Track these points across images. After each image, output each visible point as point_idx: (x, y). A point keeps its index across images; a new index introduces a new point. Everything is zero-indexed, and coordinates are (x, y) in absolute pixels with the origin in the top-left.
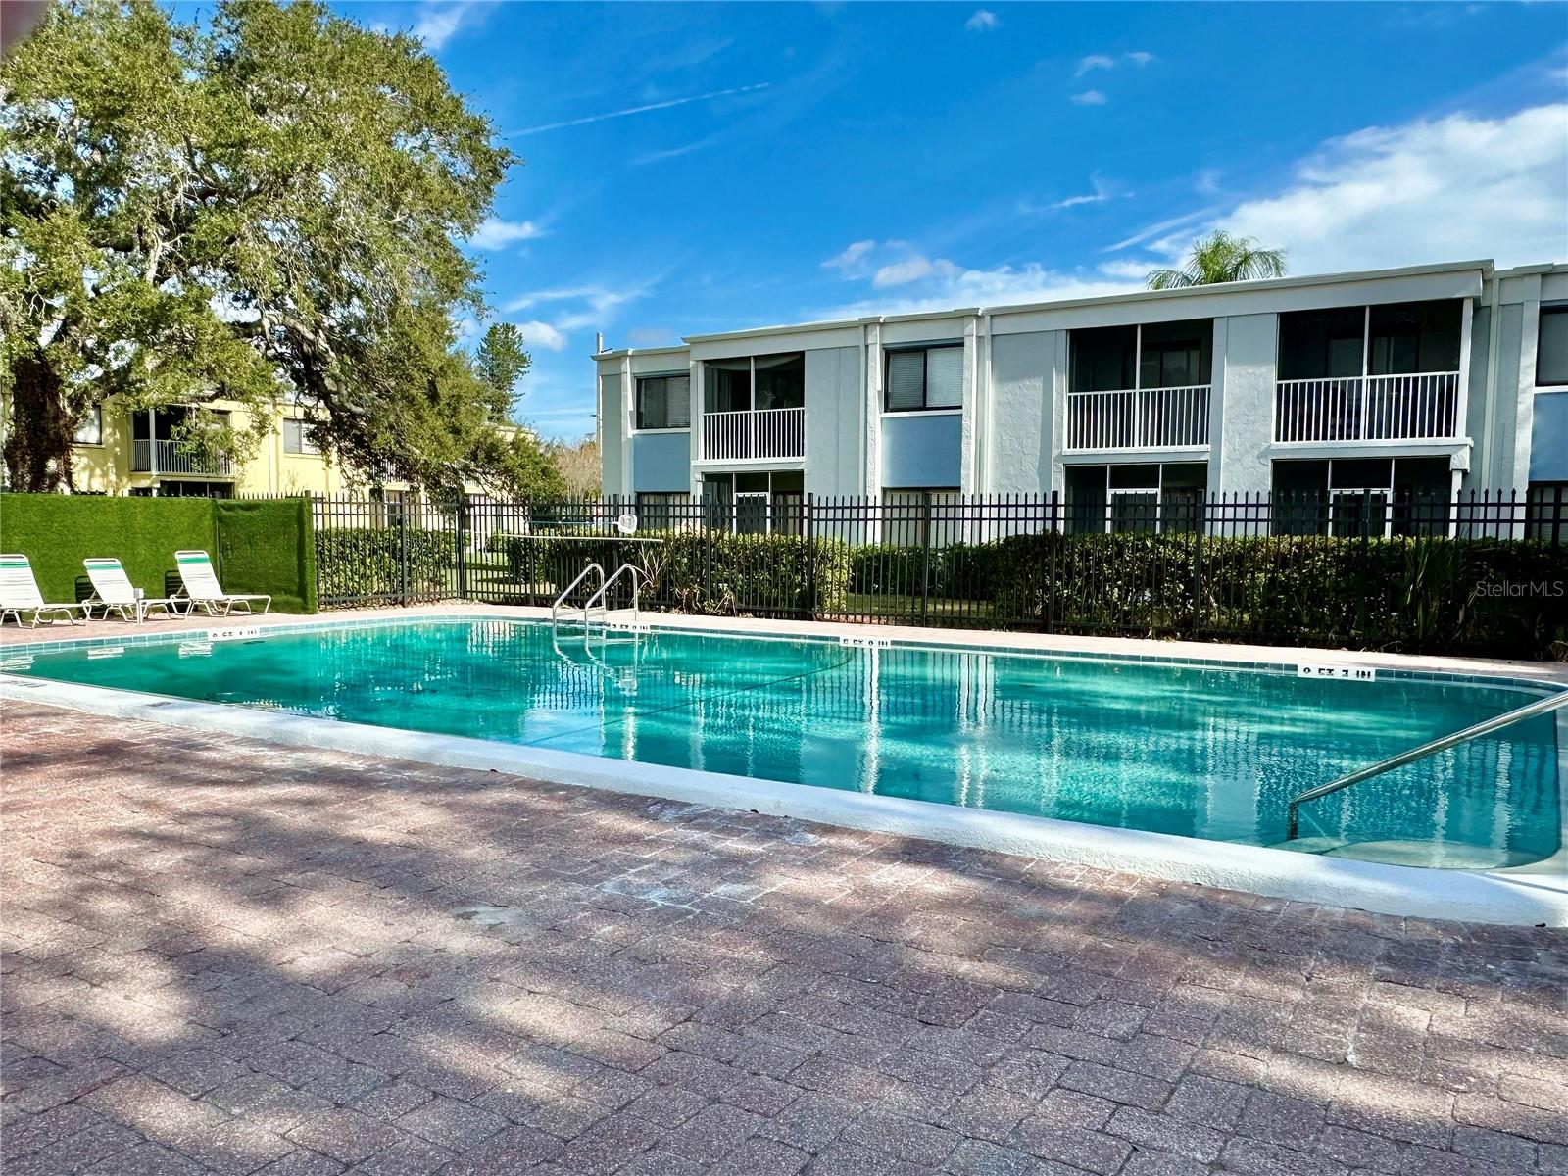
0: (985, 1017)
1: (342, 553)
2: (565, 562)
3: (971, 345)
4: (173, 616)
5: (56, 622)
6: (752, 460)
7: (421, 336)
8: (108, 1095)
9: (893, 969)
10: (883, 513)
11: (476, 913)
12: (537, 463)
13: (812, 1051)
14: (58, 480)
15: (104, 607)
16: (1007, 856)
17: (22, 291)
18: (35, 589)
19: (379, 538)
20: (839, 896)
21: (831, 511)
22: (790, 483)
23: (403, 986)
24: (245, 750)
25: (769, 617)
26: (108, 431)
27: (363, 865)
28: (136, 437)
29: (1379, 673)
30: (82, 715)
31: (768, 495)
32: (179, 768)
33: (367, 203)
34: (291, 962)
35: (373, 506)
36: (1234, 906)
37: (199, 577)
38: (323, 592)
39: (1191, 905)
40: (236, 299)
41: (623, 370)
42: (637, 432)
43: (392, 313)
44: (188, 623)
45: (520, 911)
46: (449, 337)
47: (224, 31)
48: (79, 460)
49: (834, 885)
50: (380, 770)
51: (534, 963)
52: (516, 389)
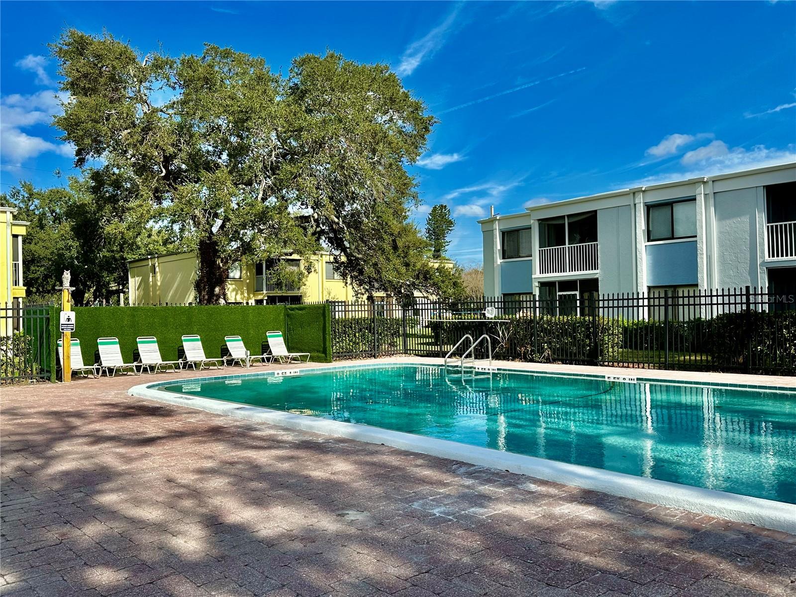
0: (582, 584)
1: (344, 331)
2: (457, 334)
3: (701, 200)
4: (264, 364)
5: (211, 368)
6: (567, 273)
7: (388, 217)
8: (166, 581)
9: (545, 557)
10: (649, 302)
11: (348, 514)
12: (450, 279)
13: (483, 592)
14: (220, 297)
15: (233, 360)
16: (641, 502)
17: (202, 209)
18: (202, 351)
19: (363, 323)
20: (533, 518)
21: (616, 302)
22: (591, 285)
23: (302, 545)
24: (272, 432)
25: (571, 364)
26: (244, 272)
27: (305, 488)
28: (257, 275)
30: (207, 413)
31: (577, 293)
32: (241, 439)
33: (360, 152)
34: (257, 531)
35: (369, 306)
36: (769, 539)
37: (277, 345)
38: (334, 351)
39: (741, 536)
40: (302, 204)
41: (494, 228)
42: (502, 261)
43: (373, 207)
44: (270, 367)
45: (369, 514)
46: (405, 216)
47: (295, 74)
48: (230, 287)
49: (534, 512)
50: (330, 442)
51: (365, 539)
52: (447, 239)
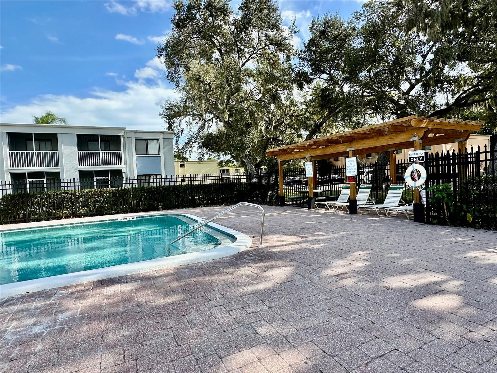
29: (137, 217)
